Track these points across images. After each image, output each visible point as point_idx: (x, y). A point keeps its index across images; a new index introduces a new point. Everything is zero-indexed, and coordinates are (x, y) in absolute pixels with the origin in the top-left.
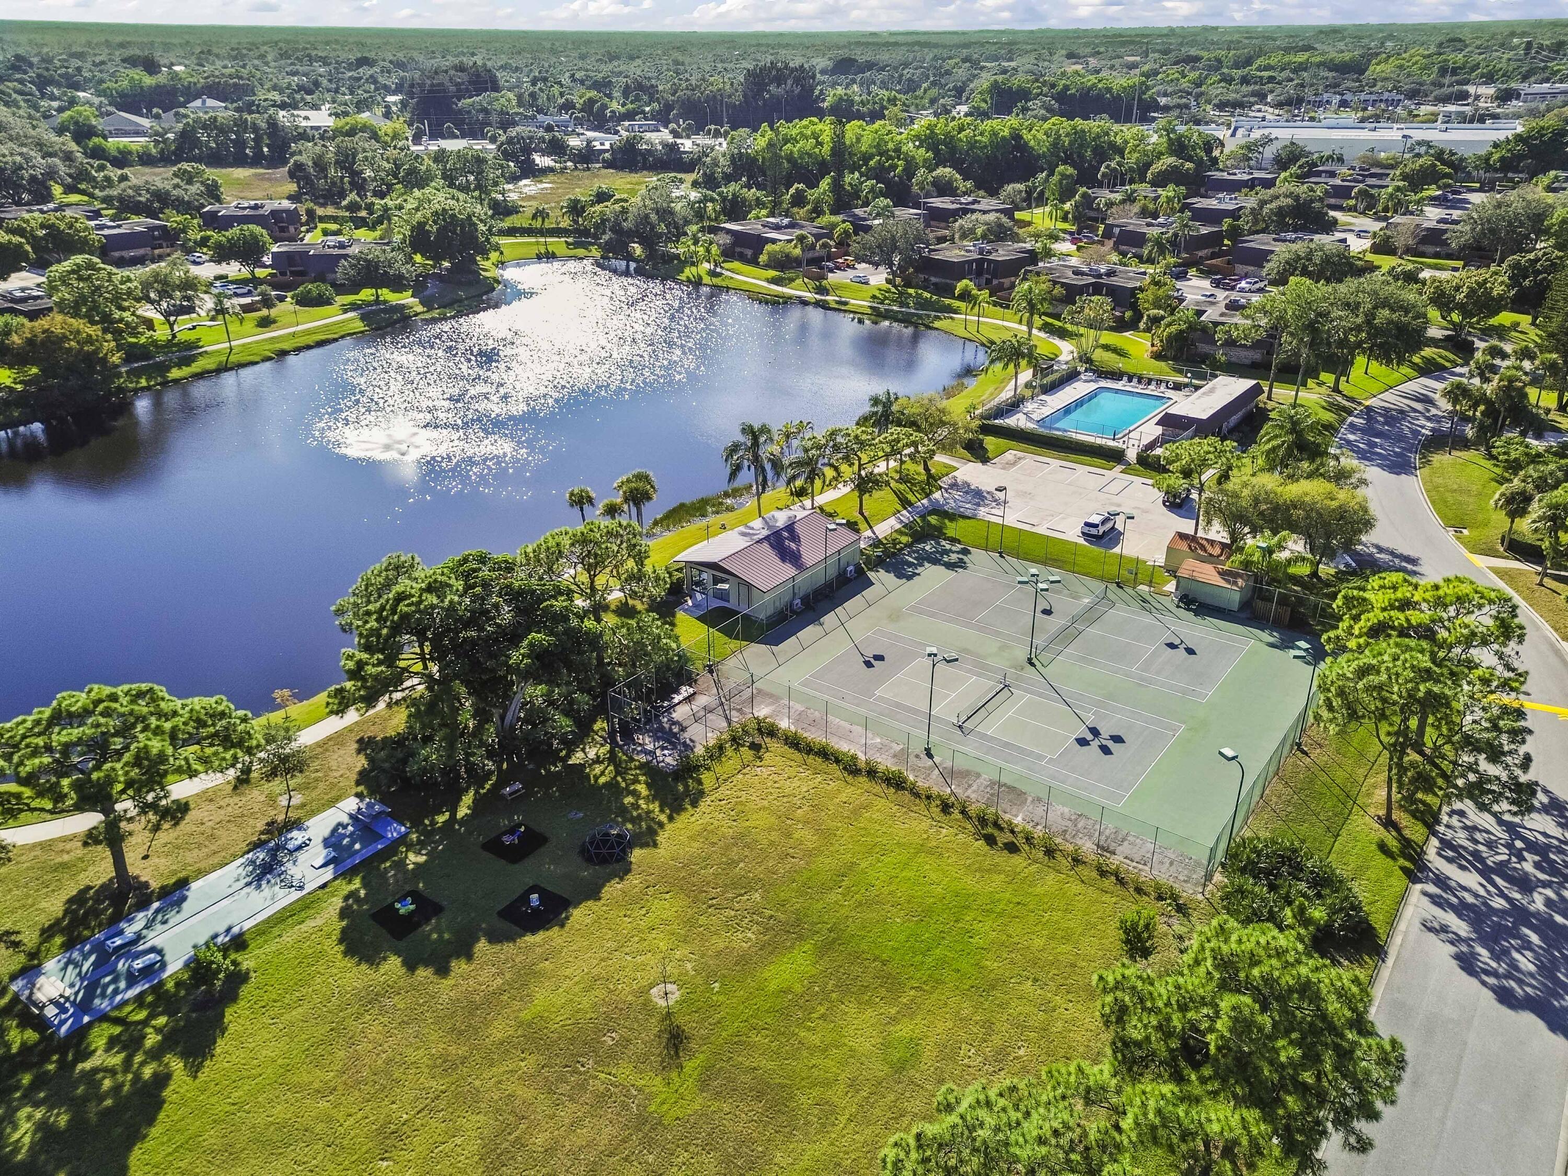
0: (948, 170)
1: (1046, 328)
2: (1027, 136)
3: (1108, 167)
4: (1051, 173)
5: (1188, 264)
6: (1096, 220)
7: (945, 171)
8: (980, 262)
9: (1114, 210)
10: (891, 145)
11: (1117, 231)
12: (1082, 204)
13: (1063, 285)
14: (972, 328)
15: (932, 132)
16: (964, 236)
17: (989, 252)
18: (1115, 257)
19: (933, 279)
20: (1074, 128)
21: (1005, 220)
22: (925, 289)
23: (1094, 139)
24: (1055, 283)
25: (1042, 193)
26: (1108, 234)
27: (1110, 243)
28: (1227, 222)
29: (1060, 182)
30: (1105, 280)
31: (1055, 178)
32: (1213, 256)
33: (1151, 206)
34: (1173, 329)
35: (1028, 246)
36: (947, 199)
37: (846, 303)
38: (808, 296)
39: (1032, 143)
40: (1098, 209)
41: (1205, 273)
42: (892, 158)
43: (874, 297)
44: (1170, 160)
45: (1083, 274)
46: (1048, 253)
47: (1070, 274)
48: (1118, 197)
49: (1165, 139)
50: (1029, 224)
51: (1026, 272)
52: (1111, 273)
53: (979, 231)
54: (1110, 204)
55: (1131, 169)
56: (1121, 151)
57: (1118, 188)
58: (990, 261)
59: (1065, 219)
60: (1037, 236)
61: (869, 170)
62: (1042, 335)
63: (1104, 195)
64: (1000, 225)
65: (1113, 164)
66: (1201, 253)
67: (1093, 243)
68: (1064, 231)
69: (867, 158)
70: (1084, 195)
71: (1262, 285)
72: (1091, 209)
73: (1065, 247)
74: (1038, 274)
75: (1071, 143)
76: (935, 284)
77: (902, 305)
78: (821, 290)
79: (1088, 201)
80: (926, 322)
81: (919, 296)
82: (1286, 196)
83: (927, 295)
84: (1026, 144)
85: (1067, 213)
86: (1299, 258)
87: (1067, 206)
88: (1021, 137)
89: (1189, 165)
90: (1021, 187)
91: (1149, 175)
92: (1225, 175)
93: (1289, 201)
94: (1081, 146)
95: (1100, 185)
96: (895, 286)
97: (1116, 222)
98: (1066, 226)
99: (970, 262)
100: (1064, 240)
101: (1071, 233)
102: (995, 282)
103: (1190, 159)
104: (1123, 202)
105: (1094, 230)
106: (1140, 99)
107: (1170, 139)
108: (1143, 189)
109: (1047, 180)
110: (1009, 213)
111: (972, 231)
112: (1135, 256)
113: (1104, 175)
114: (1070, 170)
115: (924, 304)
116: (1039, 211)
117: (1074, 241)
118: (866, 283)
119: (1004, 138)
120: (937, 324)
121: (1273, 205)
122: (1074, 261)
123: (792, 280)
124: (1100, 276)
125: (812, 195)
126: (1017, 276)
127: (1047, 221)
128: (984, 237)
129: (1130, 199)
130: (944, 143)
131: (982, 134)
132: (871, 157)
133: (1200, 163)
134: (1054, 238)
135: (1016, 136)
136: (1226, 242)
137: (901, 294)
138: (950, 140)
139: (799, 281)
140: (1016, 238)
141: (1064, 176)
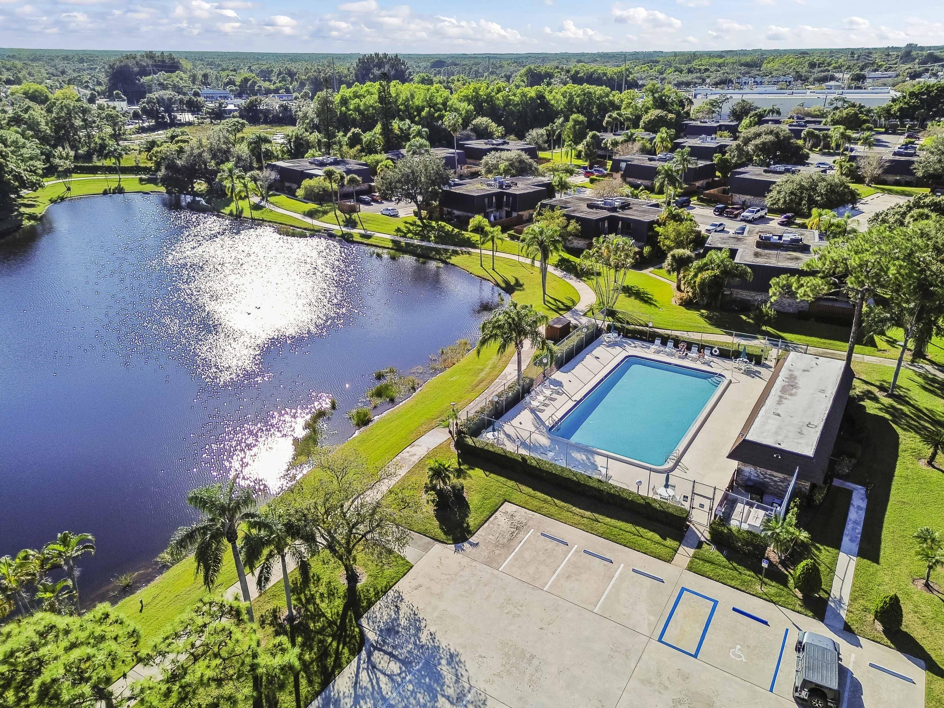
0: (485, 119)
1: (564, 265)
2: (548, 97)
3: (610, 117)
4: (567, 120)
5: (688, 194)
6: (604, 157)
7: (482, 121)
8: (499, 196)
9: (619, 148)
10: (440, 100)
11: (623, 165)
12: (592, 144)
13: (578, 219)
14: (488, 265)
15: (477, 93)
16: (489, 171)
17: (509, 186)
18: (627, 190)
19: (456, 212)
20: (583, 90)
21: (525, 156)
22: (449, 221)
23: (598, 99)
24: (569, 217)
25: (559, 136)
26: (616, 168)
27: (618, 176)
28: (717, 157)
29: (574, 126)
30: (620, 214)
31: (570, 124)
32: (709, 186)
33: (648, 145)
34: (706, 274)
35: (545, 180)
36: (482, 141)
37: (369, 237)
38: (337, 229)
39: (553, 102)
40: (606, 148)
41: (708, 201)
42: (439, 110)
43: (398, 230)
44: (658, 112)
45: (597, 207)
46: (564, 186)
47: (584, 207)
48: (620, 139)
49: (651, 98)
50: (548, 160)
51: (544, 206)
52: (625, 206)
53: (502, 167)
54: (615, 144)
55: (628, 119)
56: (618, 108)
57: (619, 132)
58: (509, 195)
59: (579, 156)
60: (554, 170)
61: (421, 119)
62: (559, 273)
63: (608, 138)
64: (521, 162)
65: (615, 115)
66: (698, 184)
67: (605, 176)
68: (579, 167)
69: (420, 110)
70: (594, 137)
71: (762, 213)
72: (600, 148)
73: (580, 179)
74: (552, 208)
75: (581, 102)
76: (458, 217)
77: (425, 238)
78: (351, 223)
79: (597, 141)
80: (444, 257)
81: (441, 229)
82: (767, 134)
83: (449, 228)
84: (548, 103)
85: (580, 152)
86: (802, 187)
87: (580, 147)
88: (544, 98)
89: (670, 116)
90: (542, 131)
91: (641, 124)
92: (698, 123)
93: (771, 138)
94: (589, 104)
95: (605, 130)
96: (421, 219)
97: (623, 158)
98: (580, 162)
99: (490, 196)
100: (578, 173)
101: (585, 168)
102: (515, 214)
103: (670, 112)
104: (626, 141)
105: (603, 165)
106: (626, 80)
107: (654, 98)
108: (639, 133)
109: (562, 125)
110: (532, 153)
111: (496, 167)
112: (647, 188)
113: (608, 123)
114: (581, 118)
115: (446, 238)
116: (557, 150)
117: (587, 175)
118: (396, 216)
119: (531, 98)
120: (454, 260)
121: (758, 141)
122: (589, 193)
123: (325, 213)
124: (614, 209)
125: (366, 137)
126: (534, 208)
127: (564, 158)
128: (506, 172)
129: (630, 139)
130: (486, 101)
131: (514, 95)
132: (423, 108)
133: (678, 114)
134: (570, 172)
135: (541, 97)
136: (718, 174)
137: (425, 226)
138: (490, 99)
139: (331, 214)
140: (535, 172)
141: (576, 122)
